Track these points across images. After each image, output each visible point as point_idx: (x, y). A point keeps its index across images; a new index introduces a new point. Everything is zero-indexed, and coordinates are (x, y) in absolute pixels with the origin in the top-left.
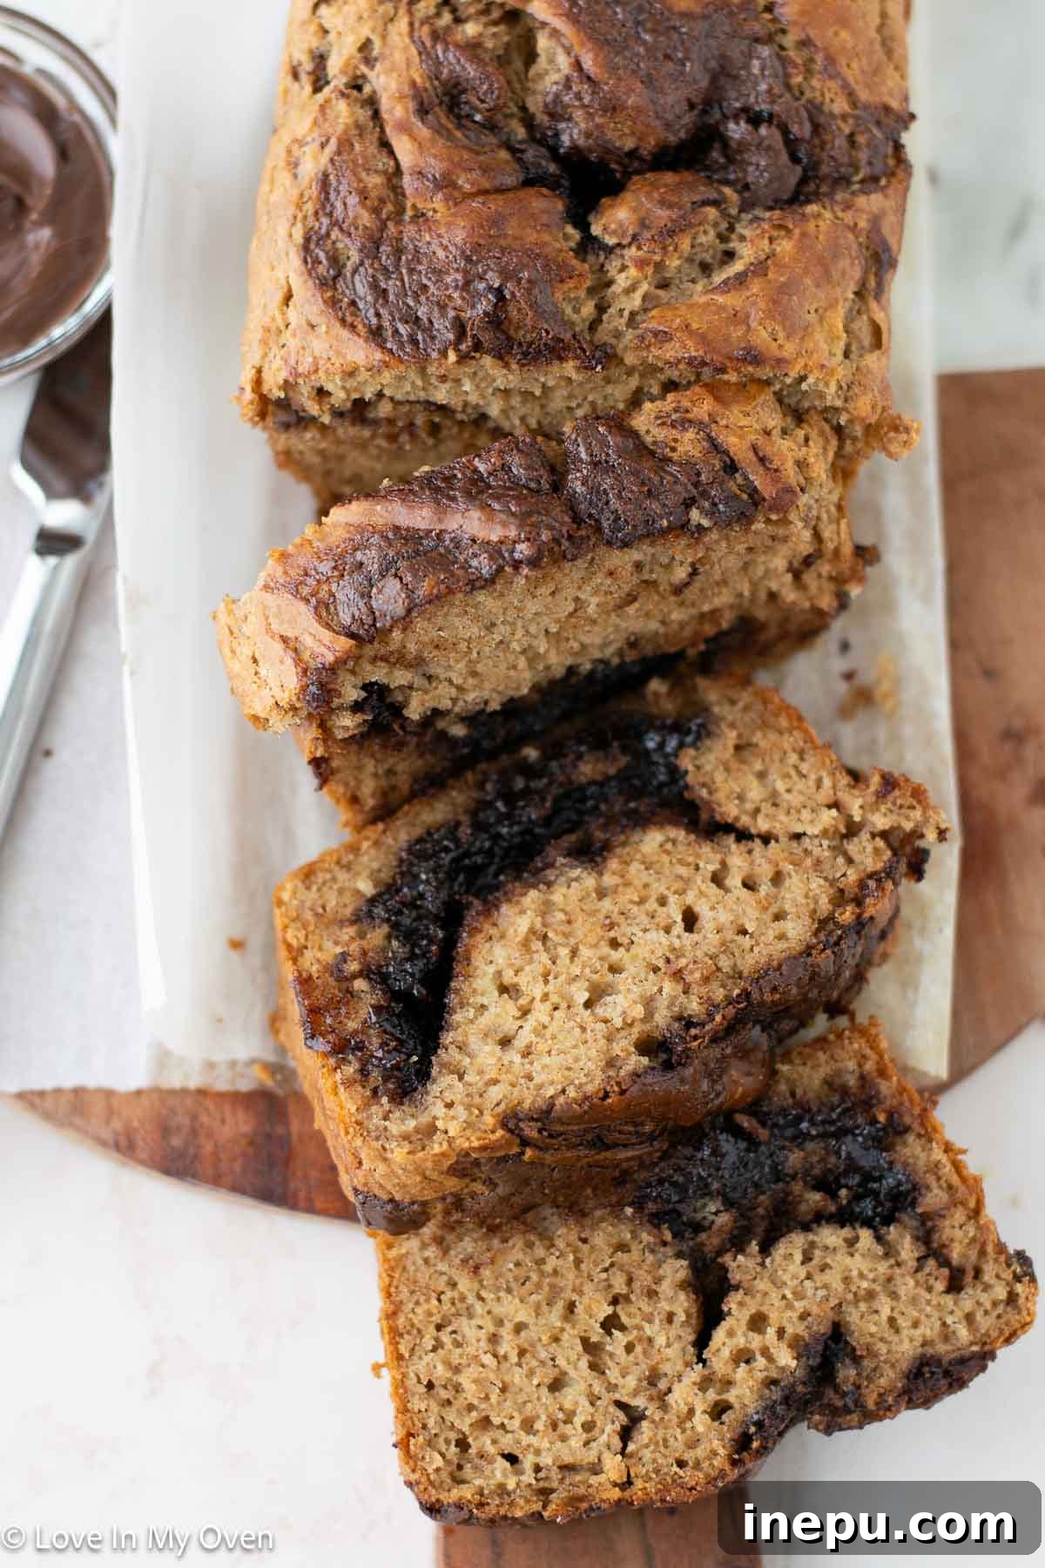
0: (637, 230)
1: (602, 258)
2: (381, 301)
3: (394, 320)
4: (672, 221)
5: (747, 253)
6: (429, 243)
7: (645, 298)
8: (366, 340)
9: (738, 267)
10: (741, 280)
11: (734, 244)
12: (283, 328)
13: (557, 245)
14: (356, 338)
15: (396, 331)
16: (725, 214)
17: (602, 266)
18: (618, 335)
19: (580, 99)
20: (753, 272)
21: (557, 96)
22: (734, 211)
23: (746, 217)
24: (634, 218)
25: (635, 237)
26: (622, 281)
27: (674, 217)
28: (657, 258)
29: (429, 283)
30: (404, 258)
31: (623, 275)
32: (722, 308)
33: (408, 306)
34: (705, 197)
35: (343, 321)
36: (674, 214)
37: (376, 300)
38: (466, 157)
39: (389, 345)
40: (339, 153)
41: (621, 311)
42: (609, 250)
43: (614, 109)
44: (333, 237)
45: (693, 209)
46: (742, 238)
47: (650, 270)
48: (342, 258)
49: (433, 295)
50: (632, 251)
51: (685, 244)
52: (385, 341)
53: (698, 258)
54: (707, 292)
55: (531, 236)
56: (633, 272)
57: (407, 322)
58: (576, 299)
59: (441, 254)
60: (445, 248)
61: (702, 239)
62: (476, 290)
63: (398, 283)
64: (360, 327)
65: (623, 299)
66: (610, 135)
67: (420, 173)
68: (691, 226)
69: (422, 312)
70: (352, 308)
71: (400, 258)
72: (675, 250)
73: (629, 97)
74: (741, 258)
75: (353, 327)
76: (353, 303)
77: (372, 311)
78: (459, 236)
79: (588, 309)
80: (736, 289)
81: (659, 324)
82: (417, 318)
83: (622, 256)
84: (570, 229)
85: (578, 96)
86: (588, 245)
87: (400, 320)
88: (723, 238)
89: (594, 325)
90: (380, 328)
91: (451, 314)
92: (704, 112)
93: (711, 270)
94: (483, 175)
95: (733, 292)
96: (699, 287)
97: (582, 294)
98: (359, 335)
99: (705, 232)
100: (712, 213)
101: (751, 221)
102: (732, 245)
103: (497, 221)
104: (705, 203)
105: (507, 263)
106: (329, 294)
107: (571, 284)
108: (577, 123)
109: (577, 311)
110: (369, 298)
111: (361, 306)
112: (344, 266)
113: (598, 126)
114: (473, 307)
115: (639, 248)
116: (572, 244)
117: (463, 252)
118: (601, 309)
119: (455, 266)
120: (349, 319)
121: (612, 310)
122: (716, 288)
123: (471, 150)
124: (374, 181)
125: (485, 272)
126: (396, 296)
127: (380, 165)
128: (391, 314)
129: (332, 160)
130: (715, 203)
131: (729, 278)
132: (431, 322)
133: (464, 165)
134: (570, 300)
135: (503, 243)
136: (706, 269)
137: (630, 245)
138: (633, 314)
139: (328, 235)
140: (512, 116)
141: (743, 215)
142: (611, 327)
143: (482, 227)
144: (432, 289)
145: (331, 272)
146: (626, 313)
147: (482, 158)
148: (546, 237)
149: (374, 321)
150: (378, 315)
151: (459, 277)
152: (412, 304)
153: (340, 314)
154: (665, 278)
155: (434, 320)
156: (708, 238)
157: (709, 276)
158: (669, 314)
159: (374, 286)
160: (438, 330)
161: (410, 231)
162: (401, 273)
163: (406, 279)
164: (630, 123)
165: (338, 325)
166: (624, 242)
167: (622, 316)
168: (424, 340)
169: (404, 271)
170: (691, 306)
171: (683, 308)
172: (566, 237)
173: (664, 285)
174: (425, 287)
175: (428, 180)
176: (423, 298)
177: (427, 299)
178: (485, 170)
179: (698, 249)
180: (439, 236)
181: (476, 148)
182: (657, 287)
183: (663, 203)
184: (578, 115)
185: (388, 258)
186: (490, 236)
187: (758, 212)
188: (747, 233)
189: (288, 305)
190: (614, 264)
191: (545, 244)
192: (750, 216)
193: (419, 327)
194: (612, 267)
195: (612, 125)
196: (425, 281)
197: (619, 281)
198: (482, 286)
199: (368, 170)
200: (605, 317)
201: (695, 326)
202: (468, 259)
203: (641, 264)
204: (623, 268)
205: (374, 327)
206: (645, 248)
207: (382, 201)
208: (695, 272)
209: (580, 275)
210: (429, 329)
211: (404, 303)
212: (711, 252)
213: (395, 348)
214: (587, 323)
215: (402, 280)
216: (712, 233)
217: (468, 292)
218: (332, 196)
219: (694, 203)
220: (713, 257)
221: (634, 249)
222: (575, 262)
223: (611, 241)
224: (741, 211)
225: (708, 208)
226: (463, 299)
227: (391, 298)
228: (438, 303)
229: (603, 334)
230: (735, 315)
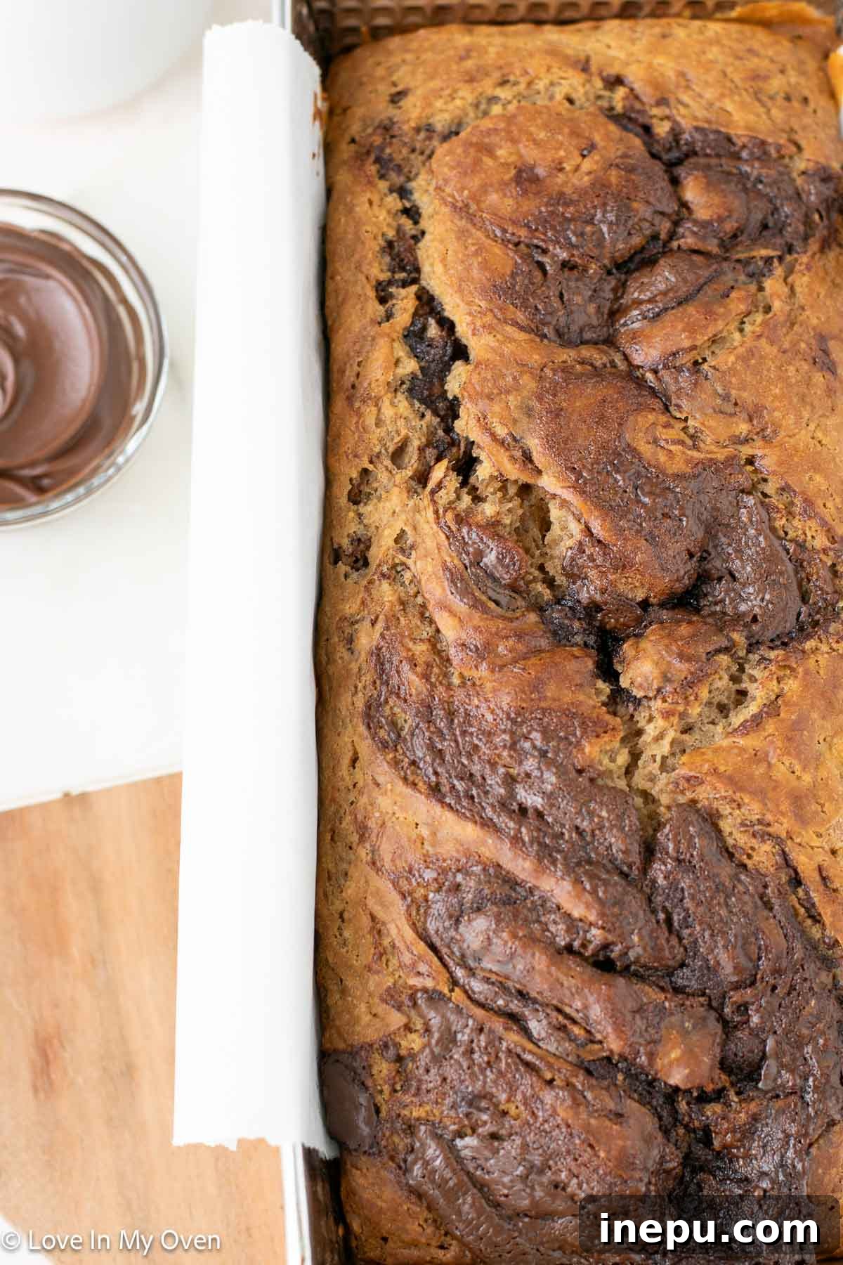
0: (662, 685)
1: (631, 708)
2: (438, 761)
3: (451, 777)
4: (692, 673)
5: (759, 695)
6: (477, 707)
7: (672, 743)
8: (427, 796)
9: (752, 709)
10: (756, 722)
11: (745, 685)
12: (351, 787)
13: (591, 703)
14: (418, 795)
15: (453, 787)
16: (734, 657)
17: (632, 716)
18: (652, 779)
19: (594, 560)
20: (766, 713)
21: (573, 559)
22: (742, 653)
23: (754, 657)
24: (656, 673)
25: (659, 690)
26: (651, 730)
27: (692, 670)
28: (681, 708)
29: (480, 744)
30: (456, 721)
31: (652, 726)
32: (743, 750)
33: (463, 764)
34: (717, 646)
35: (405, 779)
36: (693, 667)
37: (434, 760)
38: (501, 626)
39: (447, 800)
40: (387, 628)
41: (654, 756)
42: (638, 702)
43: (624, 567)
44: (391, 703)
45: (708, 660)
46: (753, 679)
47: (675, 720)
48: (400, 722)
49: (484, 753)
50: (657, 705)
51: (704, 694)
52: (444, 796)
53: (715, 701)
54: (728, 734)
55: (568, 697)
56: (660, 722)
57: (462, 779)
58: (612, 751)
59: (489, 717)
60: (492, 712)
61: (719, 684)
62: (522, 749)
63: (453, 744)
64: (421, 784)
65: (654, 746)
66: (621, 588)
67: (464, 645)
68: (708, 675)
69: (476, 768)
70: (413, 767)
71: (452, 720)
72: (696, 699)
73: (636, 555)
74: (754, 699)
75: (414, 784)
76: (413, 763)
77: (430, 770)
78: (506, 700)
79: (623, 758)
80: (755, 731)
81: (691, 770)
82: (471, 775)
83: (649, 707)
84: (601, 684)
85: (592, 559)
86: (618, 697)
87: (456, 777)
88: (735, 679)
89: (629, 771)
90: (438, 784)
91: (502, 770)
92: (702, 559)
93: (729, 710)
94: (519, 641)
95: (752, 734)
96: (719, 728)
97: (617, 744)
98: (420, 792)
99: (720, 678)
100: (724, 659)
101: (759, 663)
102: (744, 685)
103: (537, 686)
104: (718, 651)
105: (549, 724)
106: (391, 756)
107: (606, 738)
108: (592, 582)
109: (613, 760)
110: (428, 759)
111: (421, 766)
112: (402, 729)
113: (611, 583)
114: (520, 763)
115: (664, 701)
116: (604, 698)
117: (508, 715)
118: (635, 756)
119: (503, 727)
120: (411, 778)
121: (643, 757)
122: (735, 730)
123: (504, 618)
124: (420, 649)
125: (529, 732)
126: (452, 756)
127: (425, 634)
128: (448, 772)
129: (382, 636)
130: (726, 650)
131: (746, 721)
132: (484, 779)
133: (503, 634)
134: (606, 752)
135: (543, 704)
136: (723, 709)
137: (655, 698)
138: (664, 758)
139: (386, 702)
140: (535, 580)
141: (751, 656)
142: (646, 771)
143: (524, 692)
144: (484, 749)
145: (392, 735)
146: (658, 759)
147: (514, 624)
148: (582, 698)
149: (433, 778)
150: (436, 773)
151: (506, 737)
152: (466, 762)
153: (402, 774)
154: (688, 724)
155: (487, 777)
156: (723, 682)
157: (726, 717)
158: (698, 760)
159: (431, 747)
160: (491, 786)
161: (460, 695)
162: (454, 735)
163: (459, 739)
164: (639, 576)
165: (401, 783)
166: (651, 695)
167: (655, 761)
168: (478, 794)
169: (458, 733)
170: (716, 751)
171: (709, 752)
172: (598, 692)
173: (687, 730)
174: (476, 747)
175: (471, 651)
176: (476, 758)
177: (479, 757)
178: (519, 636)
179: (715, 693)
180: (487, 700)
181: (509, 614)
182: (682, 732)
183: (682, 656)
184: (592, 574)
185: (441, 720)
186: (532, 700)
187: (763, 651)
188: (756, 673)
189: (354, 768)
190: (643, 714)
191: (581, 703)
192: (757, 657)
193: (473, 783)
194: (641, 717)
195: (623, 580)
196: (476, 742)
197: (648, 731)
198: (527, 745)
199: (414, 640)
200: (640, 763)
201: (722, 769)
202: (514, 722)
203: (667, 715)
204: (651, 719)
205: (433, 784)
206: (669, 700)
207: (429, 665)
208: (714, 714)
209: (613, 729)
210: (482, 785)
211: (458, 762)
212: (726, 694)
213: (453, 802)
214: (624, 770)
215: (456, 741)
216: (726, 677)
217: (515, 750)
218: (387, 666)
219: (708, 653)
220: (728, 698)
221: (659, 702)
222: (608, 717)
223: (639, 694)
224: (749, 652)
225: (721, 656)
226: (511, 757)
227: (448, 758)
228: (489, 762)
229: (639, 780)
230: (755, 755)
